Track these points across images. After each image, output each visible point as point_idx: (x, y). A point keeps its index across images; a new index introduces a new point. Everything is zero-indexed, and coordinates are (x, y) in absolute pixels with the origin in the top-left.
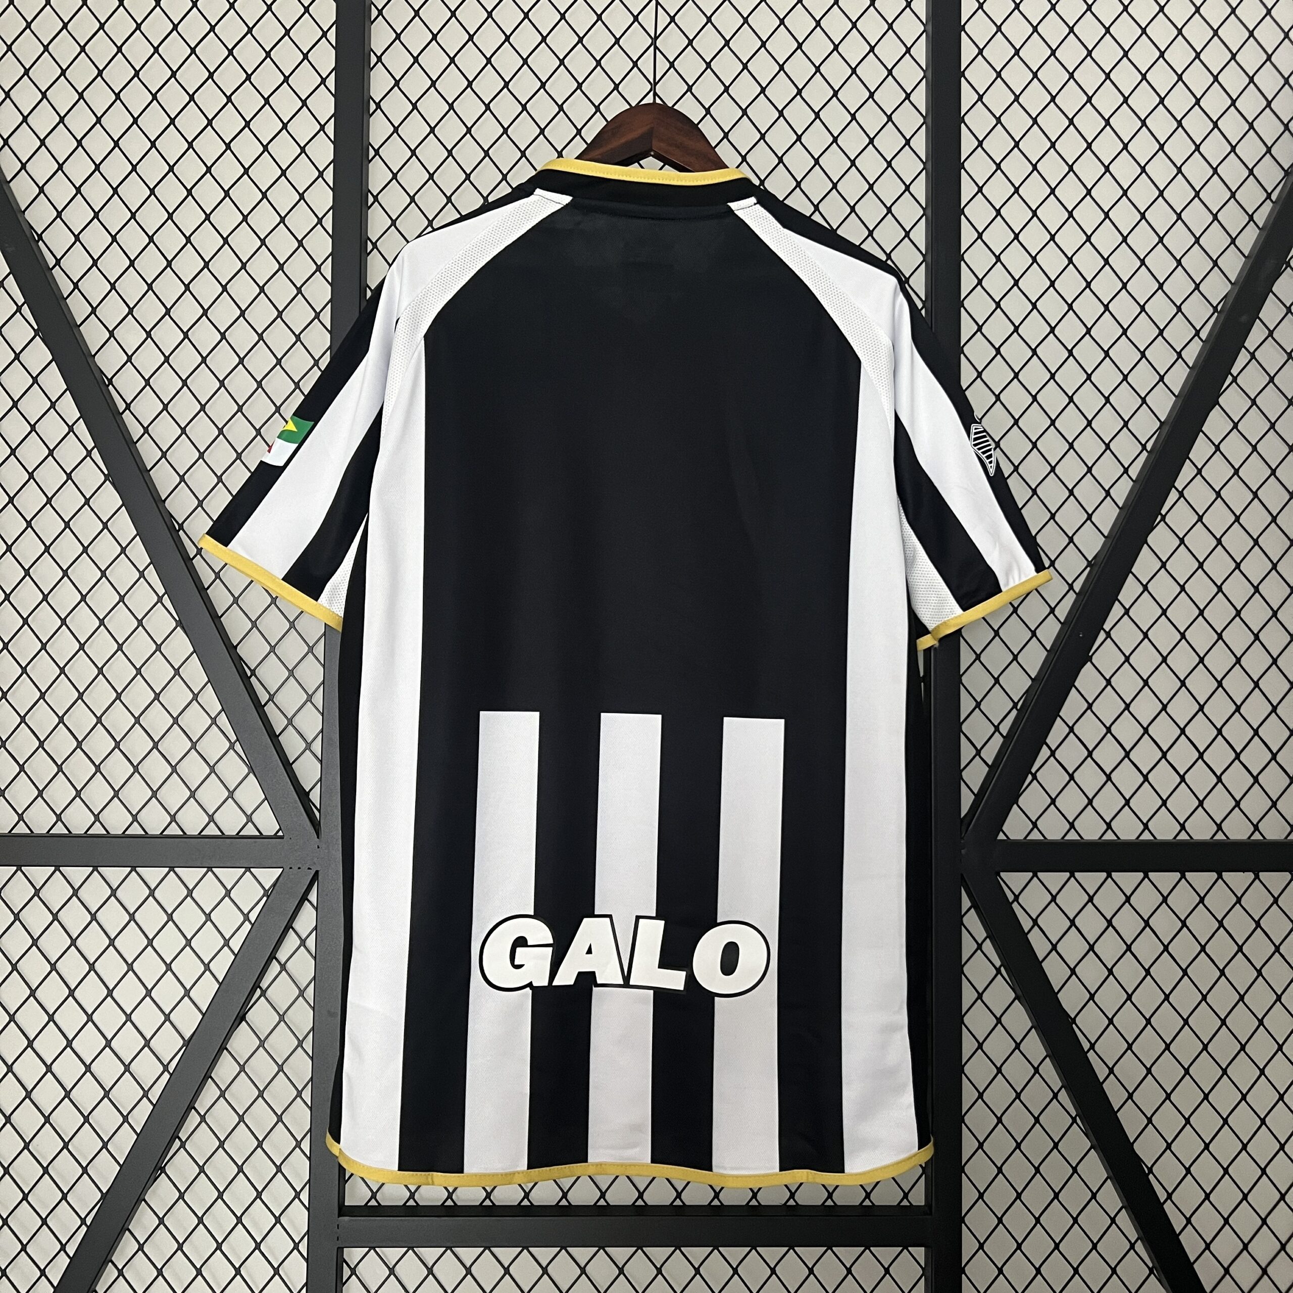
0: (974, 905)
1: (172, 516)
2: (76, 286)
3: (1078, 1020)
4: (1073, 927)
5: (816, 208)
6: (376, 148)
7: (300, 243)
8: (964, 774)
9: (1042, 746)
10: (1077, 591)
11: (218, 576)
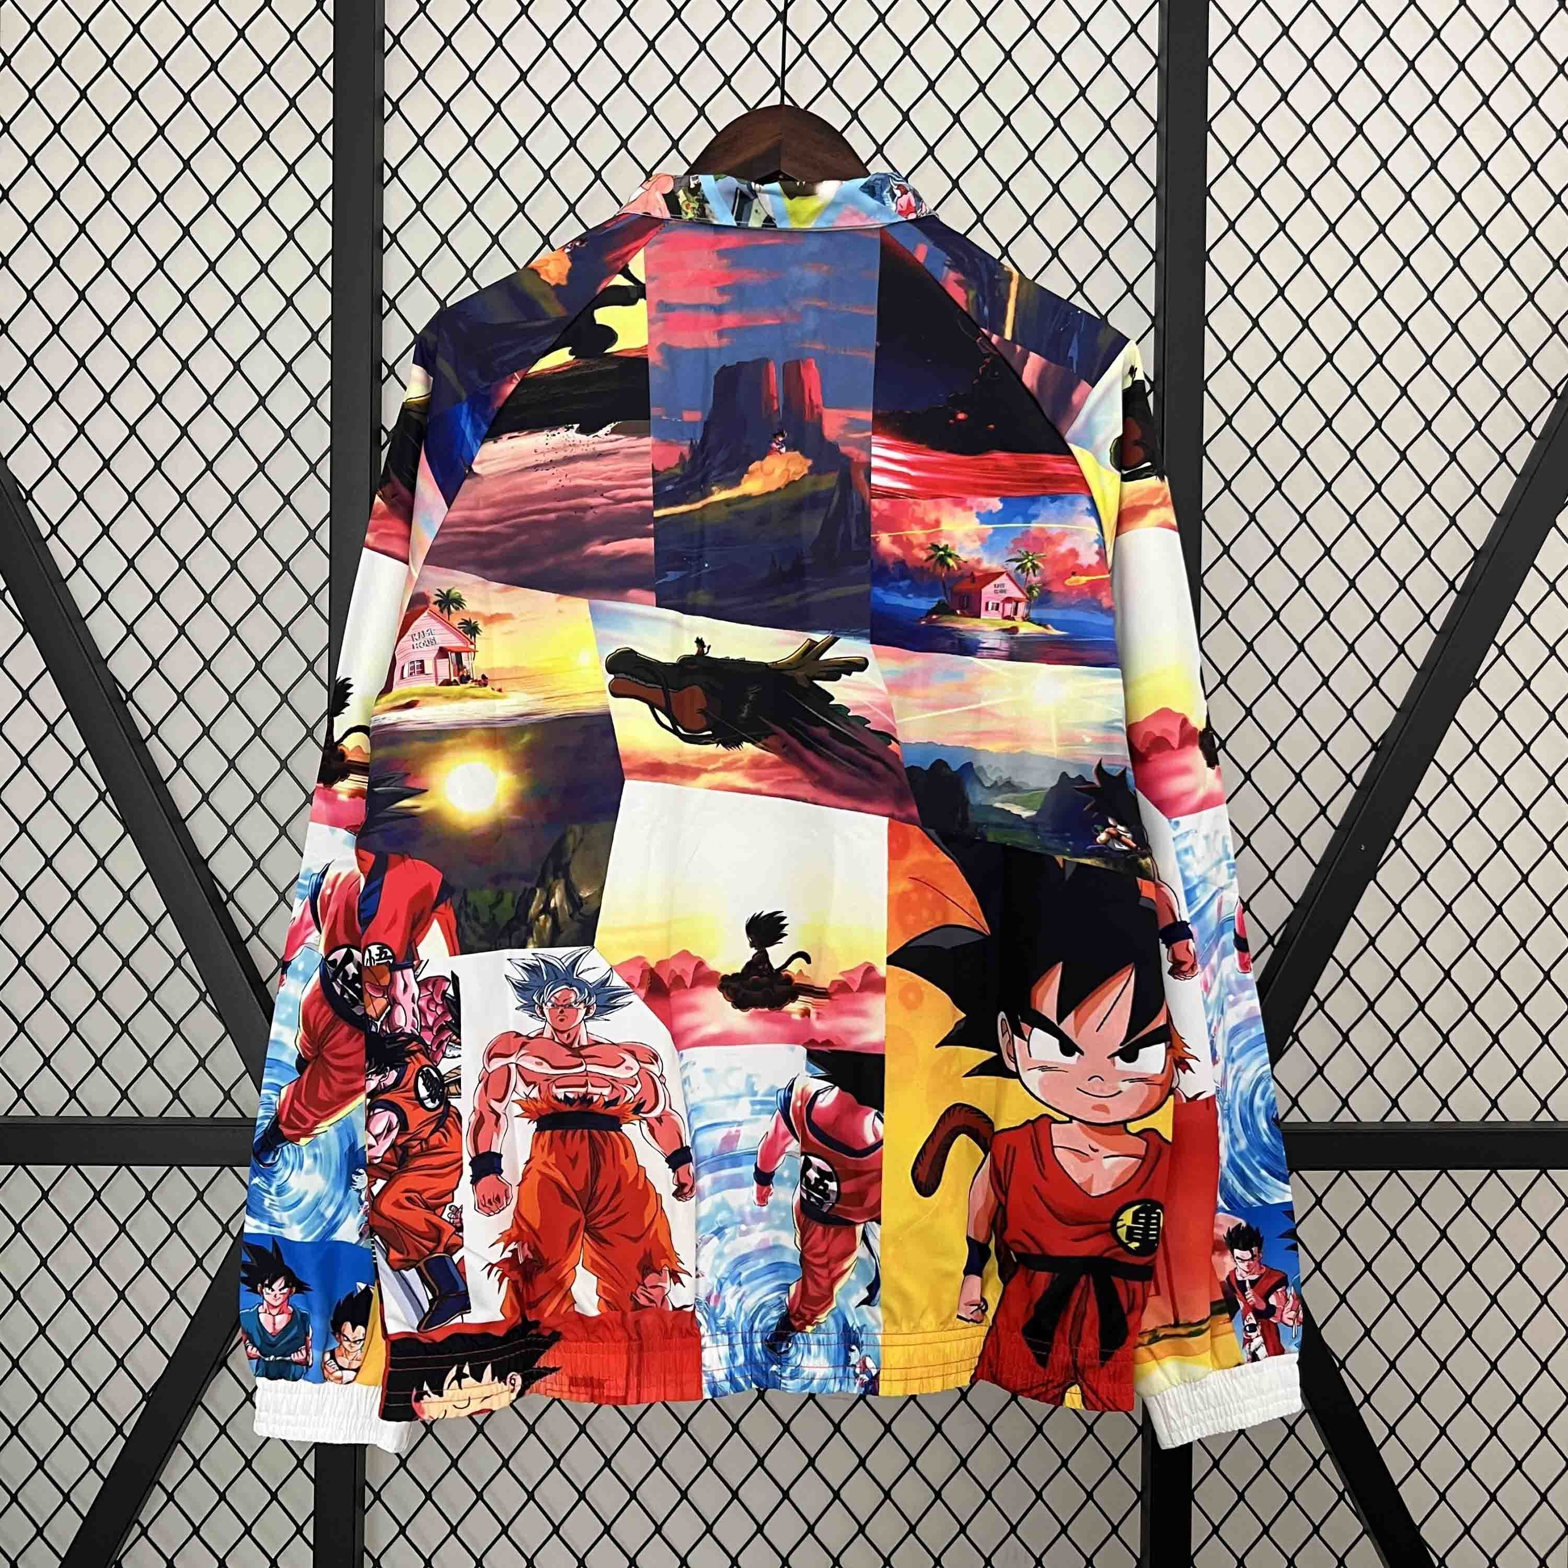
1: (116, 681)
3: (1348, 1364)
4: (1344, 1239)
7: (289, 301)
9: (1309, 997)
11: (180, 763)
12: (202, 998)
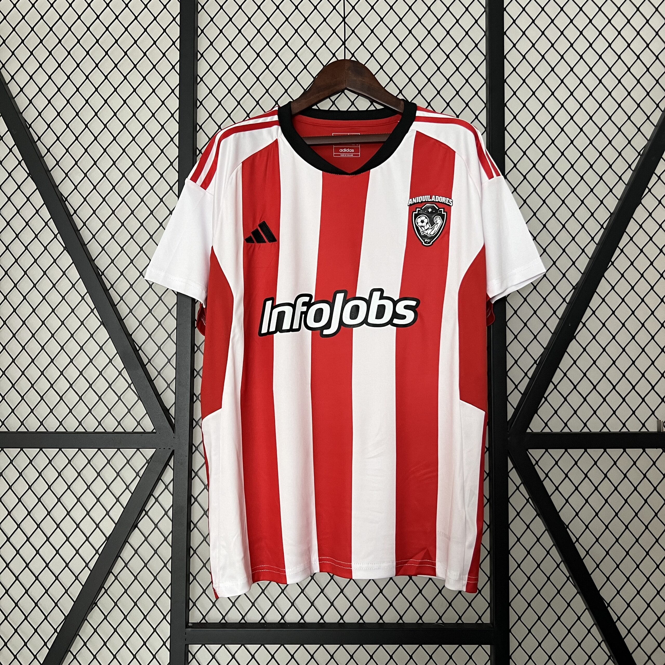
0: (515, 467)
1: (98, 268)
2: (48, 150)
3: (570, 526)
4: (567, 478)
6: (201, 77)
7: (163, 127)
8: (509, 398)
9: (549, 383)
10: (568, 302)
11: (121, 298)
12: (129, 386)
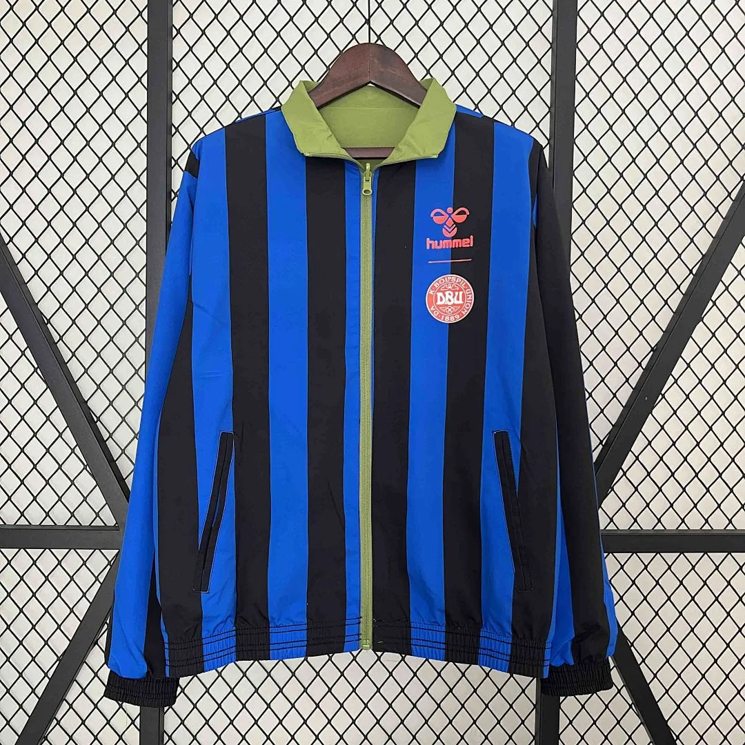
1: (42, 314)
3: (635, 644)
4: (634, 585)
5: (477, 106)
6: (178, 62)
7: (126, 128)
9: (619, 470)
10: (644, 368)
11: (74, 354)
12: (85, 468)
